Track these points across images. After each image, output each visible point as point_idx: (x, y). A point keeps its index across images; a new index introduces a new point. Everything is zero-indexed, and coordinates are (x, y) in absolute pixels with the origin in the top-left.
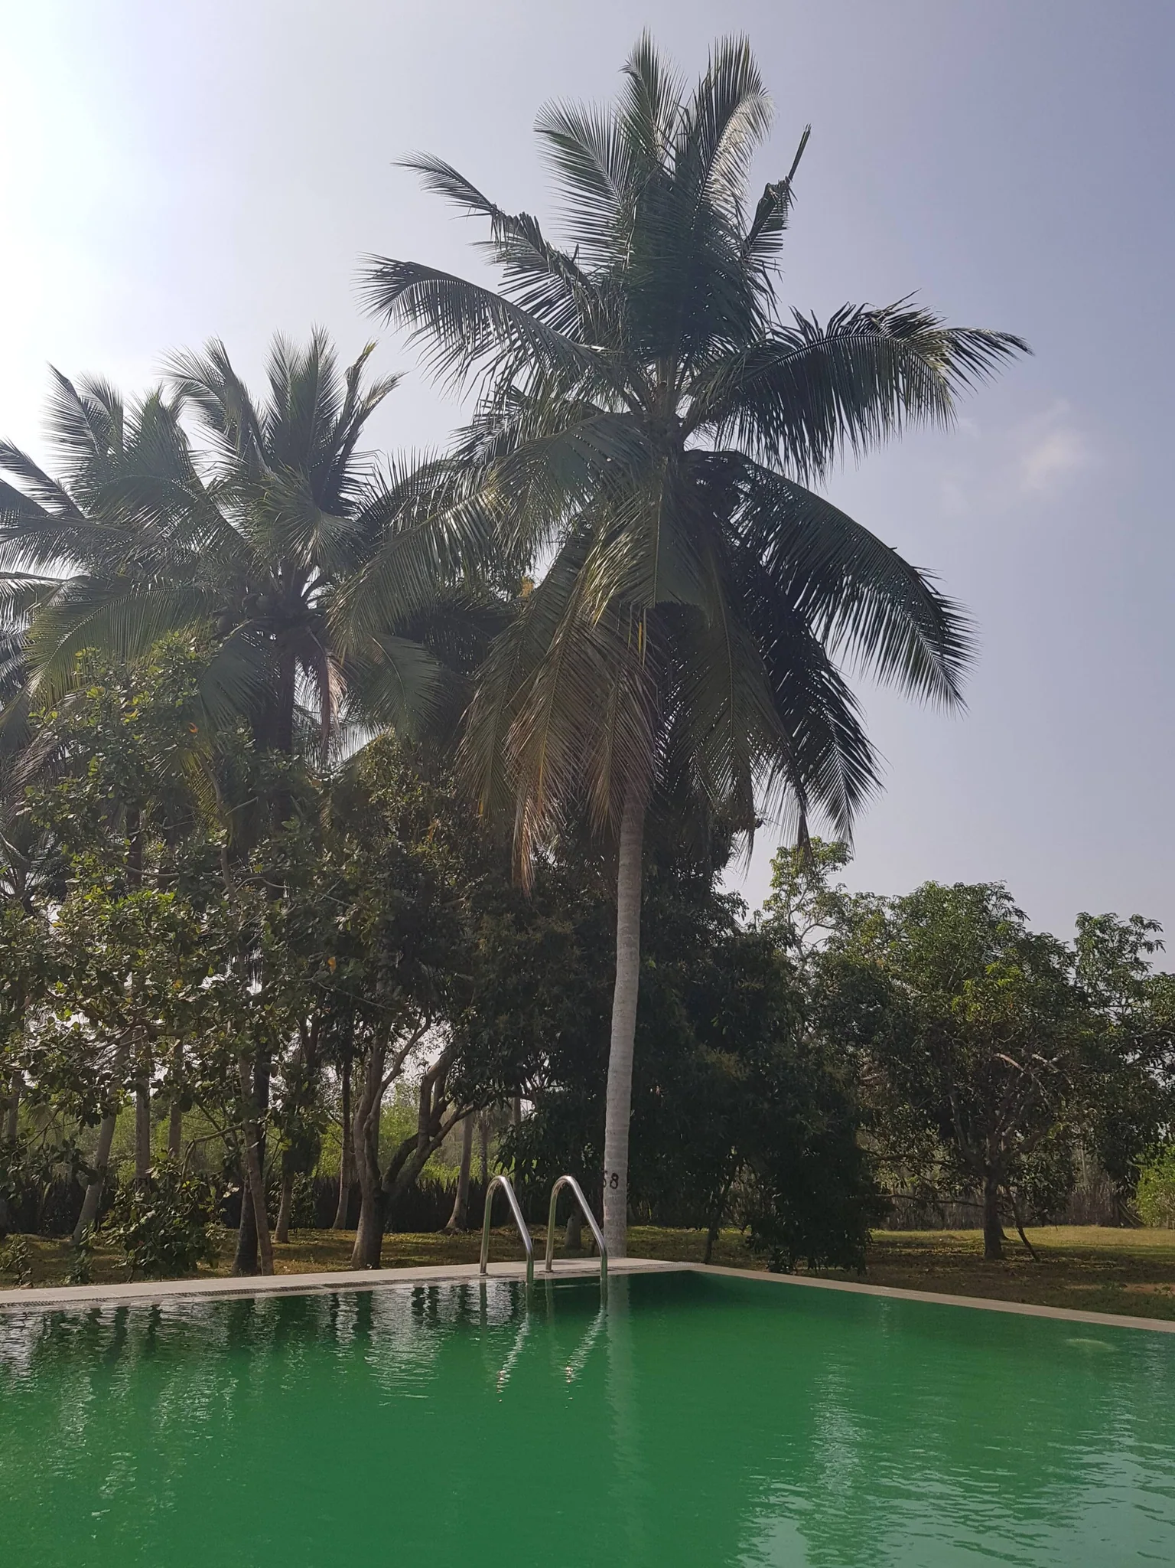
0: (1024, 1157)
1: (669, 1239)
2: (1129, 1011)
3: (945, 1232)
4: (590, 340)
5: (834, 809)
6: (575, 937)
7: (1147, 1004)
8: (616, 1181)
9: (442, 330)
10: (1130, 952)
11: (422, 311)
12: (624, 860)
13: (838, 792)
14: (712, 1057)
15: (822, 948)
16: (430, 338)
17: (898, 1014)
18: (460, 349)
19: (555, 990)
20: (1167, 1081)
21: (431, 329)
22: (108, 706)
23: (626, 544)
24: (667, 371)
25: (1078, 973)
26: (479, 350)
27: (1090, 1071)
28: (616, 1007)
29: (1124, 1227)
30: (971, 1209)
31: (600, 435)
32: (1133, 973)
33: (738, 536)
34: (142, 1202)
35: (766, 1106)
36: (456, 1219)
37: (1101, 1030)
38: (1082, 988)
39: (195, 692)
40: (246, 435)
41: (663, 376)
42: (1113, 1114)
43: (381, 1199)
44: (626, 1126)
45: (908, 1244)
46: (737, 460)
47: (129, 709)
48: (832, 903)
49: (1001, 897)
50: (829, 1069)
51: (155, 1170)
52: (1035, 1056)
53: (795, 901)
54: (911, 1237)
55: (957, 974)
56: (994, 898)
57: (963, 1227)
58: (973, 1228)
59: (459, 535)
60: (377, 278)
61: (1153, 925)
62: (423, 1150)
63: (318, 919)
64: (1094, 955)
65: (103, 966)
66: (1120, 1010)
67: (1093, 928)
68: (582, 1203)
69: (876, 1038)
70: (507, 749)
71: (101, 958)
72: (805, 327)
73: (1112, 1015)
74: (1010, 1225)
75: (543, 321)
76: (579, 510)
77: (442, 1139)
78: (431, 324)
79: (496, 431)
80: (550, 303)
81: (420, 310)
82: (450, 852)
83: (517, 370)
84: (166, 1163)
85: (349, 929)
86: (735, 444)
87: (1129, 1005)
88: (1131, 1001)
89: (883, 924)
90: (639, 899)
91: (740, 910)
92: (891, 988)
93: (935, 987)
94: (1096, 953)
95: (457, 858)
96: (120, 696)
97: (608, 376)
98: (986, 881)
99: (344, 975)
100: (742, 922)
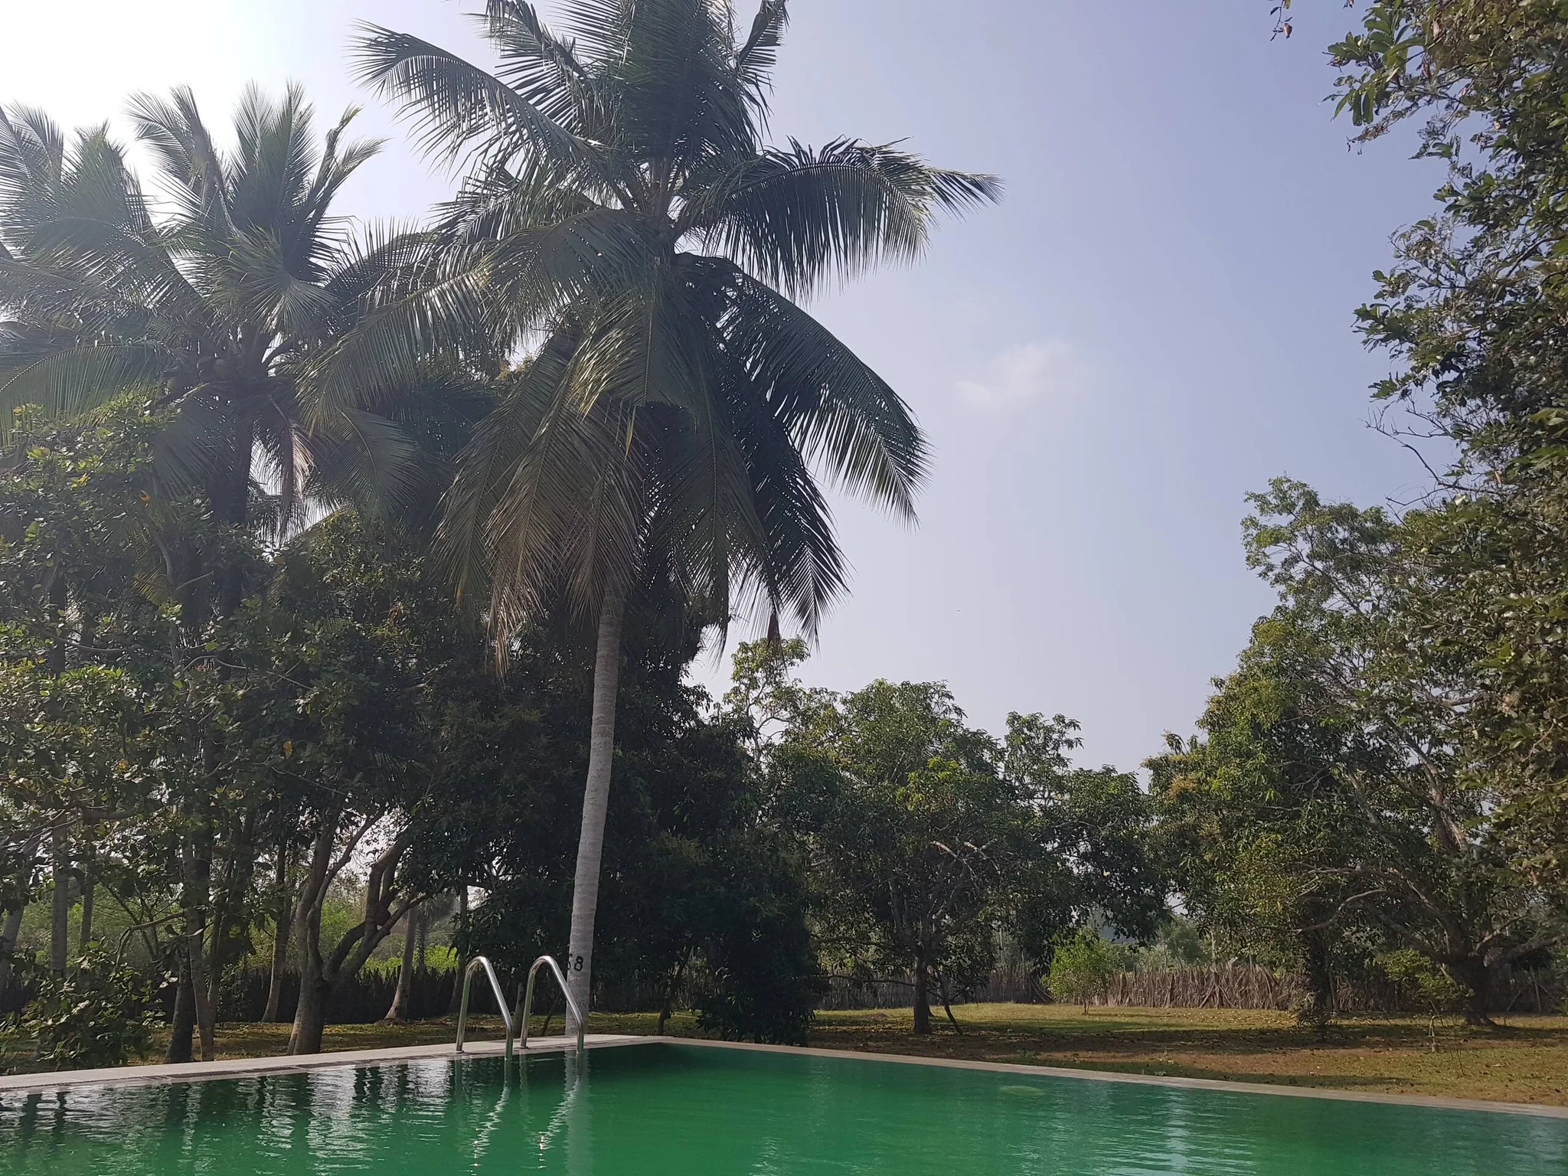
0: (950, 938)
1: (614, 1024)
2: (1051, 803)
3: (876, 1011)
4: (586, 133)
5: (802, 610)
6: (542, 725)
7: (1067, 797)
8: (581, 963)
9: (436, 106)
10: (1053, 749)
11: (417, 85)
12: (601, 652)
13: (807, 594)
14: (673, 843)
15: (777, 740)
16: (423, 111)
17: (847, 803)
18: (454, 126)
19: (521, 777)
20: (1081, 867)
21: (424, 104)
22: (50, 466)
23: (617, 340)
24: (660, 172)
25: (1007, 767)
26: (473, 131)
27: (1016, 858)
28: (588, 795)
29: (1036, 1003)
30: (901, 989)
31: (595, 231)
32: (1055, 768)
33: (723, 340)
34: (73, 992)
35: (722, 889)
36: (396, 1009)
37: (1026, 821)
38: (1010, 781)
39: (150, 459)
40: (212, 188)
41: (657, 176)
42: (1034, 898)
43: (323, 989)
44: (592, 910)
45: (843, 1022)
46: (725, 267)
47: (75, 473)
48: (787, 697)
49: (943, 695)
50: (783, 854)
51: (85, 959)
52: (966, 843)
53: (754, 694)
54: (845, 1016)
55: (901, 767)
56: (937, 696)
57: (894, 1006)
58: (901, 1007)
59: (443, 314)
60: (369, 46)
61: (1073, 724)
62: (369, 939)
63: (273, 701)
64: (1022, 751)
65: (42, 744)
66: (1043, 802)
67: (1022, 726)
68: (560, 981)
69: (825, 826)
70: (487, 536)
71: (39, 737)
72: (799, 152)
73: (1035, 806)
74: (936, 1003)
75: (539, 108)
76: (567, 300)
77: (391, 927)
78: (426, 98)
79: (481, 211)
80: (546, 90)
81: (414, 83)
82: (411, 636)
83: (510, 154)
84: (97, 952)
85: (308, 712)
86: (721, 251)
87: (1051, 798)
88: (1052, 794)
89: (836, 718)
90: (615, 691)
91: (705, 702)
92: (841, 779)
93: (881, 778)
94: (1023, 750)
95: (419, 642)
96: (66, 458)
97: (603, 171)
98: (930, 680)
99: (300, 759)
100: (704, 714)
